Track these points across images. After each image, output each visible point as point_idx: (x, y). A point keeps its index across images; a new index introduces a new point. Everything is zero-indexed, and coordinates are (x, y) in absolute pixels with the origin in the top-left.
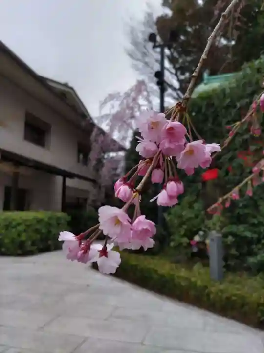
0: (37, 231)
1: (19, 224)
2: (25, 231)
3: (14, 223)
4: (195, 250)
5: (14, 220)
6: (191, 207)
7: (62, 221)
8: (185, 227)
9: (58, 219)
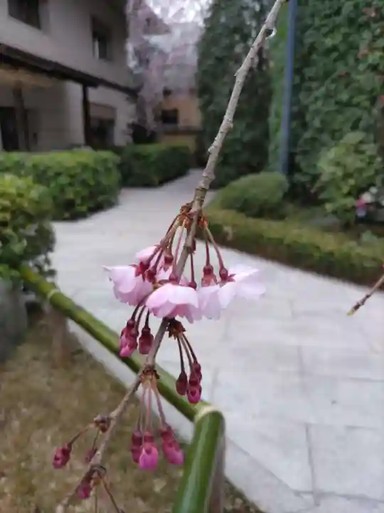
0: (84, 183)
1: (58, 174)
2: (71, 185)
3: (50, 173)
4: (361, 213)
5: (48, 168)
6: (357, 150)
7: (110, 165)
8: (352, 182)
9: (105, 161)
